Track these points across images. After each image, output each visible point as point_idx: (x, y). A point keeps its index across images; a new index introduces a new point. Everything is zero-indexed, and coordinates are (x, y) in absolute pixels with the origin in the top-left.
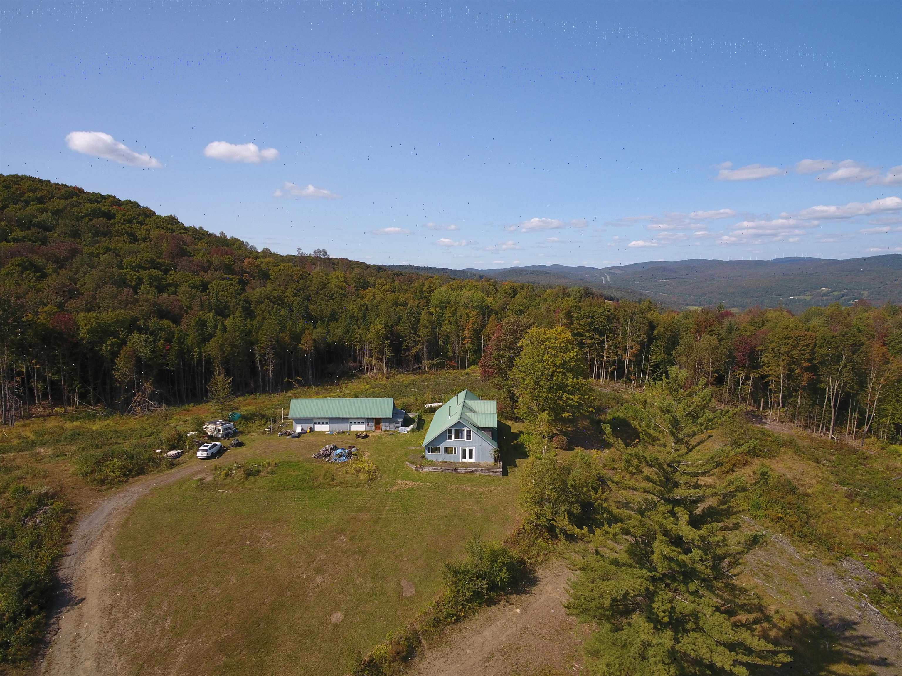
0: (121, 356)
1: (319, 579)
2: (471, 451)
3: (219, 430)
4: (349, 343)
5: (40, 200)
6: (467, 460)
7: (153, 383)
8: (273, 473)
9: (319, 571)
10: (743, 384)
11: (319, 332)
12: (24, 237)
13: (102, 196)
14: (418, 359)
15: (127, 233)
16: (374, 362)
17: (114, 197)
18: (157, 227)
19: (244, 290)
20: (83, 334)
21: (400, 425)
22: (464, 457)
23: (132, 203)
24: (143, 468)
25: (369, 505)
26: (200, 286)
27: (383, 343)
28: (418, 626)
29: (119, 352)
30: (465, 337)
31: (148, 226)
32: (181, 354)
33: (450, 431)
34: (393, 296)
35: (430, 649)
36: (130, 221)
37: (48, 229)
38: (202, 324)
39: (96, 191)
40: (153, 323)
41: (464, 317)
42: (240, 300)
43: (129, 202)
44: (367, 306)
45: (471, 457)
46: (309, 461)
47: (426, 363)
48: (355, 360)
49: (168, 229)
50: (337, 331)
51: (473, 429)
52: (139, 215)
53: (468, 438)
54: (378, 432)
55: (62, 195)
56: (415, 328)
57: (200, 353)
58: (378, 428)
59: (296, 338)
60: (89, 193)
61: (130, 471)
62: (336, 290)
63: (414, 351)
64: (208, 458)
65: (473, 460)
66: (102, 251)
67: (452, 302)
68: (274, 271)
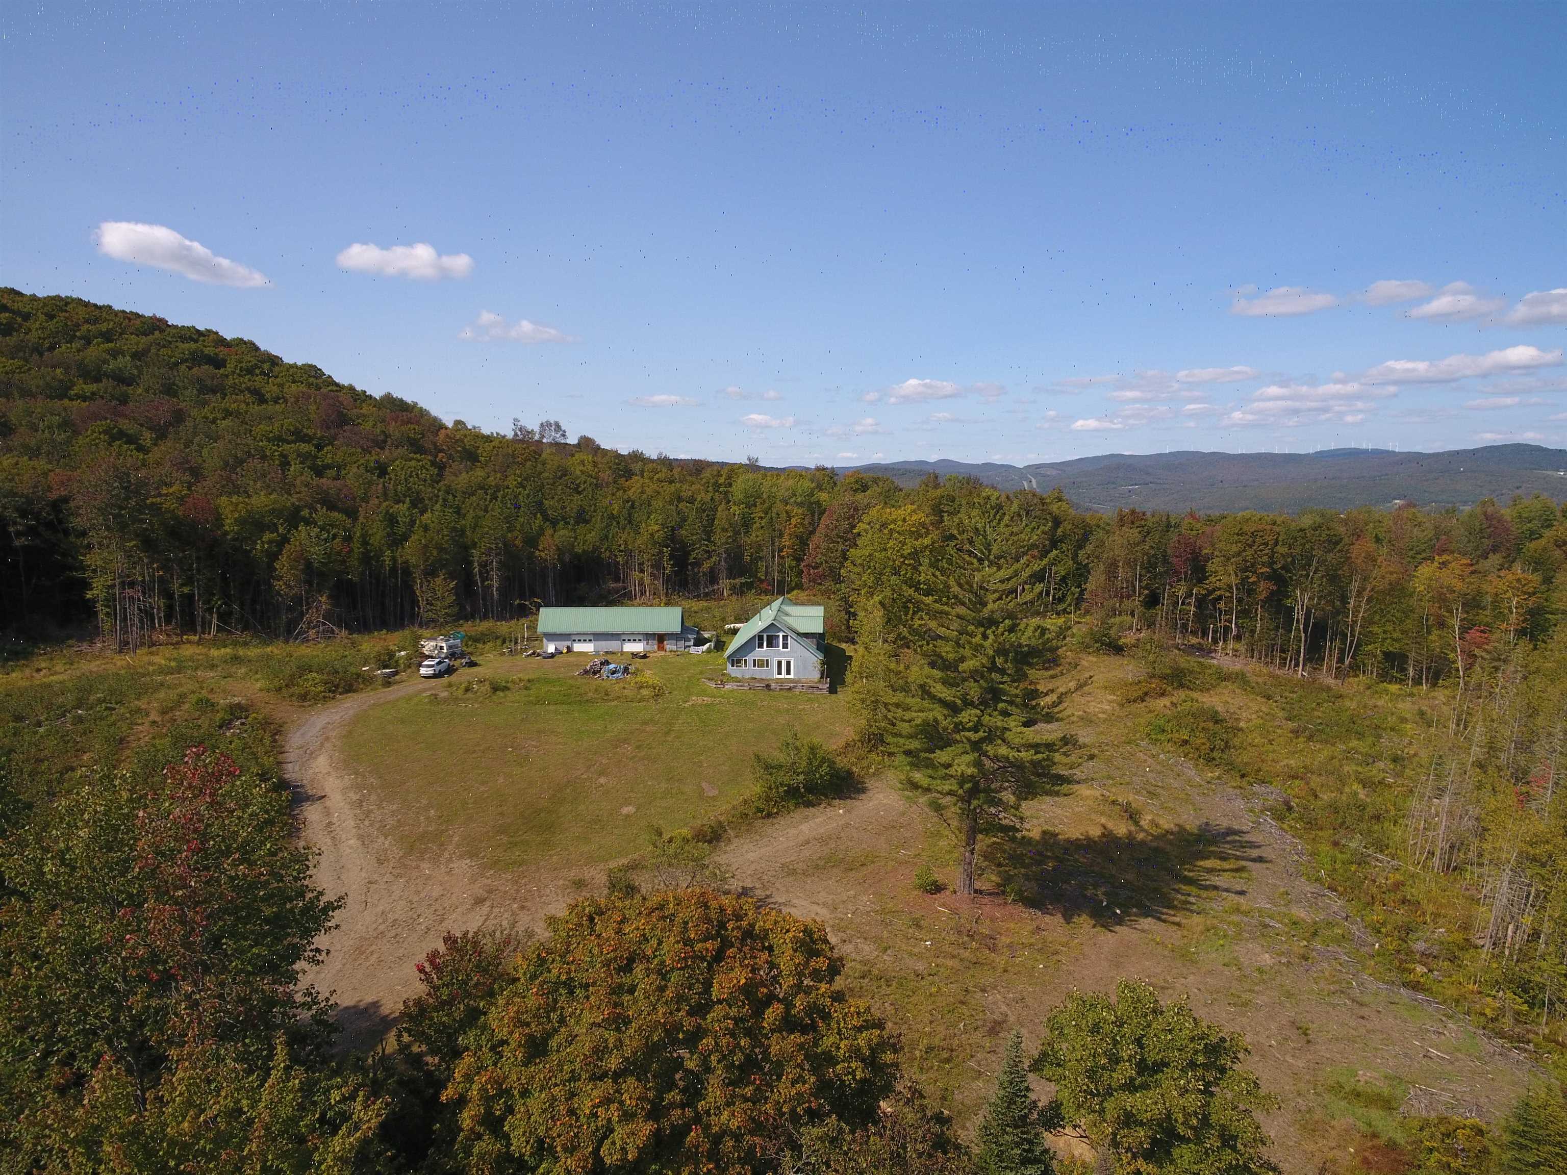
0: (283, 558)
1: (602, 780)
2: (788, 663)
3: (442, 648)
4: (608, 554)
5: (107, 337)
6: (784, 675)
7: (328, 597)
8: (526, 688)
9: (601, 773)
10: (1183, 603)
11: (563, 534)
12: (93, 394)
13: (198, 331)
14: (713, 578)
15: (248, 389)
16: (647, 580)
17: (217, 333)
18: (294, 382)
19: (440, 475)
20: (229, 524)
21: (692, 643)
22: (780, 673)
23: (245, 343)
24: (351, 685)
25: (657, 718)
26: (376, 468)
27: (661, 552)
28: (722, 819)
29: (280, 552)
30: (784, 546)
31: (278, 380)
32: (366, 559)
33: (761, 638)
34: (672, 488)
35: (736, 837)
36: (250, 371)
37: (129, 381)
38: (392, 520)
39: (187, 324)
40: (322, 514)
41: (784, 516)
42: (439, 490)
43: (241, 341)
44: (633, 502)
45: (788, 672)
46: (573, 677)
47: (724, 584)
48: (617, 579)
49: (310, 385)
50: (588, 537)
51: (789, 633)
52: (263, 362)
53: (785, 646)
54: (662, 653)
55: (137, 329)
56: (708, 533)
57: (394, 559)
58: (661, 647)
59: (532, 541)
60: (176, 327)
61: (337, 686)
62: (583, 478)
63: (706, 566)
64: (434, 676)
65: (791, 676)
66: (218, 416)
67: (765, 496)
68: (484, 452)
